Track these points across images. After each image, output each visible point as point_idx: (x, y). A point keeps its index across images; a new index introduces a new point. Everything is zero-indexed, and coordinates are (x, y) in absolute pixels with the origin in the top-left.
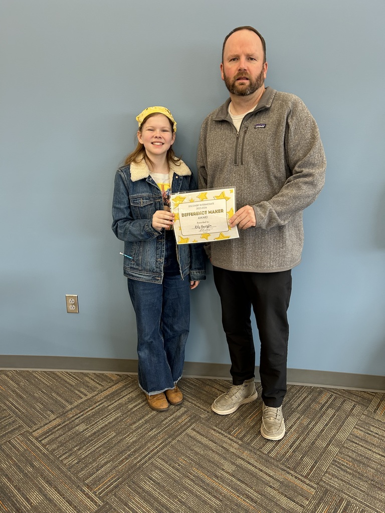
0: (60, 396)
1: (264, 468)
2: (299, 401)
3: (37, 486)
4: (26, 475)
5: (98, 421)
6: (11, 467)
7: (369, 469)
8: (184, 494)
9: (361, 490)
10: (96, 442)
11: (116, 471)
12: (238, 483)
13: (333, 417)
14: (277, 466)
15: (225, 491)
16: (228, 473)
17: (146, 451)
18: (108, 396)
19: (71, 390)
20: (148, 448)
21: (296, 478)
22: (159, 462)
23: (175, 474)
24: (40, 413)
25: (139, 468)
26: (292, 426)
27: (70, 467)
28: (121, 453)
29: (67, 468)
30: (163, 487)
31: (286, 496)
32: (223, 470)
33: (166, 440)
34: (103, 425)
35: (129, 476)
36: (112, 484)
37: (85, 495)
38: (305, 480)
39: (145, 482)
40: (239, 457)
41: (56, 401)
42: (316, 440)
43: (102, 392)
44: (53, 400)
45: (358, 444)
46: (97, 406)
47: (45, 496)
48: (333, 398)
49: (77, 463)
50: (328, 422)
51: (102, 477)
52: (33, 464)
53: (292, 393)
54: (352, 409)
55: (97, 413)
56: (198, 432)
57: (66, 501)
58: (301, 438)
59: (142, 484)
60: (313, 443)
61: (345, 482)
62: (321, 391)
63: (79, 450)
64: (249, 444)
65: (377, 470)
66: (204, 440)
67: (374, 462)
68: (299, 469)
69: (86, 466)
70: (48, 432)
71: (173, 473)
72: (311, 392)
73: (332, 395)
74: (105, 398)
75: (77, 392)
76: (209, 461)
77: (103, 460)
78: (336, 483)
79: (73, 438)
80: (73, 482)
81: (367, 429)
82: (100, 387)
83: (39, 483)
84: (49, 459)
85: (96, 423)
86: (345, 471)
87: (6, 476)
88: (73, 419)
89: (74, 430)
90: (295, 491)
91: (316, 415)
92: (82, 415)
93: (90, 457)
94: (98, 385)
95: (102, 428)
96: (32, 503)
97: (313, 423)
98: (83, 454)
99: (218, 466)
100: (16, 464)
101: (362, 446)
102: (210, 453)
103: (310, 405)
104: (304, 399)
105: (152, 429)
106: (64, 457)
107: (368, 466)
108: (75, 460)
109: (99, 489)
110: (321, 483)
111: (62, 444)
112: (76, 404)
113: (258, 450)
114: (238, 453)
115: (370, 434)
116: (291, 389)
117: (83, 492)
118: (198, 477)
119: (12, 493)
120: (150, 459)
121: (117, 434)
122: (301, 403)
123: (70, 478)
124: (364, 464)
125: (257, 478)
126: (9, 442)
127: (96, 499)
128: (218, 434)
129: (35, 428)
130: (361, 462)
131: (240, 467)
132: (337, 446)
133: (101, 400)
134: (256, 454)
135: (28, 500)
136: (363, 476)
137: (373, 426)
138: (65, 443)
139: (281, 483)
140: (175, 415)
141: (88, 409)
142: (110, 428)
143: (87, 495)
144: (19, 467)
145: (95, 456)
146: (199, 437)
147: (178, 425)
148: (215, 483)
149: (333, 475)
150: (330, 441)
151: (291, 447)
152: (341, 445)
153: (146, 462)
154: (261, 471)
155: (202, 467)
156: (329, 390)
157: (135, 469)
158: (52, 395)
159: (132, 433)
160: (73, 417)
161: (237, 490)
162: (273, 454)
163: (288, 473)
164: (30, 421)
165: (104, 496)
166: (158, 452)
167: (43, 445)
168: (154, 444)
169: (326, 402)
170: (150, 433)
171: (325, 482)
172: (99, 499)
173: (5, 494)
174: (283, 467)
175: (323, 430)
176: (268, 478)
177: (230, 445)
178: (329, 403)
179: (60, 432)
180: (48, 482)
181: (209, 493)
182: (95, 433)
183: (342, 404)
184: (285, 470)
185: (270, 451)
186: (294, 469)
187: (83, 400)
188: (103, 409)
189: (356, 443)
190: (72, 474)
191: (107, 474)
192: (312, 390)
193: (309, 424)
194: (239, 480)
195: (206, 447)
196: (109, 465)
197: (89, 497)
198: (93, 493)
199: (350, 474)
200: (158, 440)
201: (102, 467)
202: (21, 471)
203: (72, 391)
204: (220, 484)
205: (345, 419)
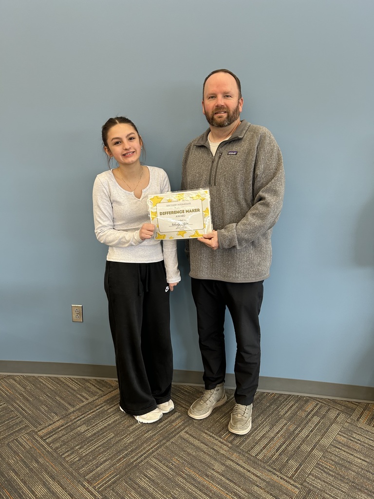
0: (63, 399)
1: (252, 469)
2: (286, 409)
3: (41, 480)
4: (31, 470)
5: (98, 423)
6: (18, 463)
7: (350, 472)
8: (177, 490)
9: (342, 491)
10: (96, 442)
11: (114, 469)
12: (227, 482)
13: (318, 424)
14: (264, 468)
15: (215, 489)
16: (218, 472)
17: (142, 451)
18: (108, 400)
19: (73, 394)
20: (144, 449)
21: (281, 478)
22: (154, 462)
23: (169, 473)
24: (45, 415)
25: (136, 466)
26: (279, 431)
27: (72, 464)
28: (119, 452)
29: (69, 465)
30: (158, 484)
31: (271, 494)
32: (213, 469)
33: (161, 441)
34: (103, 426)
35: (126, 473)
36: (110, 480)
37: (85, 489)
38: (290, 481)
39: (141, 479)
40: (228, 458)
41: (60, 404)
42: (301, 444)
43: (102, 397)
44: (57, 403)
45: (341, 449)
46: (97, 410)
47: (49, 489)
48: (318, 407)
49: (79, 460)
50: (314, 429)
51: (101, 474)
52: (38, 460)
53: (280, 401)
54: (337, 417)
55: (98, 415)
56: (191, 435)
57: (68, 494)
58: (287, 443)
59: (138, 481)
60: (299, 447)
61: (327, 483)
62: (307, 400)
63: (80, 448)
64: (238, 447)
65: (358, 473)
66: (196, 443)
67: (355, 465)
68: (285, 470)
69: (86, 464)
70: (52, 432)
71: (166, 471)
72: (298, 401)
73: (317, 404)
74: (105, 402)
75: (79, 396)
76: (201, 462)
77: (102, 458)
78: (319, 484)
79: (75, 438)
80: (74, 477)
81: (350, 436)
82: (100, 392)
83: (43, 477)
84: (53, 456)
85: (96, 424)
86: (327, 473)
87: (14, 470)
88: (76, 420)
89: (76, 431)
90: (280, 490)
91: (302, 422)
92: (83, 417)
93: (90, 456)
94: (98, 391)
95: (101, 429)
96: (37, 495)
97: (299, 429)
98: (84, 452)
99: (209, 466)
100: (22, 460)
101: (344, 451)
102: (201, 454)
103: (296, 413)
104: (291, 407)
105: (148, 431)
106: (66, 454)
107: (350, 469)
108: (76, 458)
109: (98, 484)
110: (305, 484)
111: (64, 443)
112: (78, 407)
113: (247, 452)
114: (227, 455)
115: (352, 440)
116: (278, 397)
117: (84, 486)
118: (189, 476)
119: (19, 485)
120: (145, 458)
121: (116, 435)
122: (288, 410)
123: (72, 474)
124: (346, 467)
125: (245, 478)
126: (16, 440)
127: (95, 493)
128: (209, 437)
129: (40, 428)
130: (343, 466)
131: (229, 468)
132: (321, 450)
133: (101, 404)
134: (244, 456)
135: (33, 493)
136: (344, 478)
137: (356, 433)
138: (68, 442)
139: (267, 482)
140: (169, 419)
141: (89, 412)
142: (109, 429)
143: (87, 489)
144: (25, 463)
145: (95, 454)
146: (191, 439)
147: (172, 428)
148: (206, 482)
149: (316, 477)
150: (315, 446)
151: (277, 450)
152: (324, 450)
153: (142, 461)
154: (249, 471)
155: (194, 467)
156: (314, 399)
157: (132, 467)
158: (56, 398)
159: (129, 434)
160: (75, 419)
161: (226, 489)
162: (260, 457)
163: (275, 474)
164: (36, 422)
165: (102, 490)
166: (153, 452)
167: (47, 443)
168: (150, 445)
169: (312, 411)
170: (146, 435)
171: (308, 483)
172: (98, 493)
173: (13, 487)
174: (269, 468)
175: (308, 436)
176: (255, 478)
177: (221, 447)
178: (315, 411)
179: (63, 432)
180: (52, 477)
181: (200, 490)
182: (95, 434)
183: (327, 412)
184: (271, 471)
185: (257, 454)
186: (280, 471)
187: (84, 403)
188: (102, 412)
189: (339, 449)
190: (74, 470)
191: (106, 471)
192: (299, 399)
193: (295, 430)
194: (228, 479)
195: (198, 448)
196: (107, 463)
197: (89, 491)
198: (93, 488)
199: (332, 476)
200: (154, 442)
201: (101, 464)
202: (27, 466)
203: (75, 395)
204: (210, 482)
205: (329, 426)
